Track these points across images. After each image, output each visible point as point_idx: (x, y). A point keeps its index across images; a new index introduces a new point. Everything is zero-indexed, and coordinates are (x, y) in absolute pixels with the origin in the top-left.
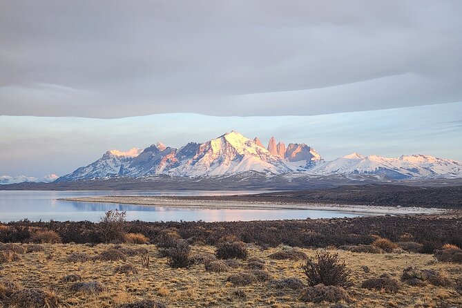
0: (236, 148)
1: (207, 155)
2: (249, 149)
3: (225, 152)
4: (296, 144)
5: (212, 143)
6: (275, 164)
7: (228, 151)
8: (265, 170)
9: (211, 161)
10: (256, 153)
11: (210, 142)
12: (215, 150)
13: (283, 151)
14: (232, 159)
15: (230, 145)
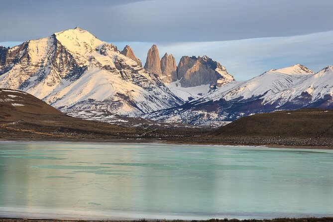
0: (74, 56)
1: (18, 66)
2: (100, 58)
3: (53, 61)
4: (194, 58)
5: (32, 46)
6: (147, 85)
7: (58, 61)
8: (119, 95)
9: (24, 78)
10: (113, 66)
11: (27, 45)
12: (35, 58)
13: (170, 69)
14: (64, 74)
15: (63, 50)
